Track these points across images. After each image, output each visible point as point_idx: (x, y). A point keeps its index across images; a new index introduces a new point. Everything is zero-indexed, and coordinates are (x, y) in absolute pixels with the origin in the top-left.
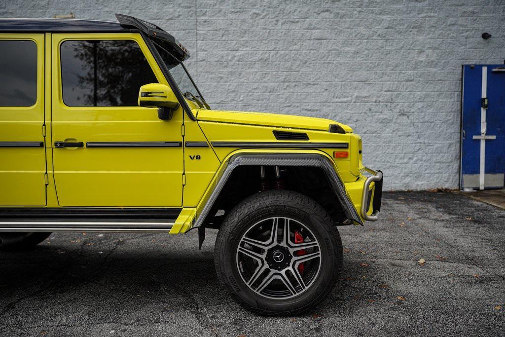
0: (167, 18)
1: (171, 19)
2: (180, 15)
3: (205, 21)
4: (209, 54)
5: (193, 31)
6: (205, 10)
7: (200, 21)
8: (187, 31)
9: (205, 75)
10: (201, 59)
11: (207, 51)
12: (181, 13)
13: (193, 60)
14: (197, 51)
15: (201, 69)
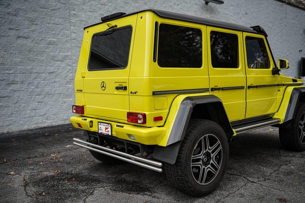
0: (51, 9)
1: (54, 10)
2: (60, 8)
3: (75, 14)
4: (78, 36)
5: (68, 20)
6: (75, 7)
7: (71, 13)
8: (65, 19)
9: (76, 49)
10: (73, 38)
11: (76, 33)
12: (60, 7)
13: (69, 39)
14: (71, 33)
15: (73, 45)
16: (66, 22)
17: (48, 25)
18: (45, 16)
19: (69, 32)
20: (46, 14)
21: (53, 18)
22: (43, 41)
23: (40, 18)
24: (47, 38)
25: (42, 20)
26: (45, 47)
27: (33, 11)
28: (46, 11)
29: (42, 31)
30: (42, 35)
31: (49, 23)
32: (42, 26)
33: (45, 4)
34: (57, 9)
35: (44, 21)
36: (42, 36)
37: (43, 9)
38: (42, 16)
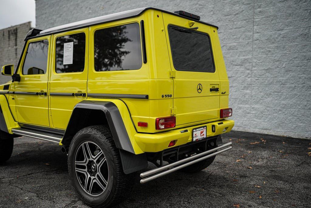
16: (249, 23)
17: (230, 30)
18: (228, 23)
19: (251, 33)
20: (229, 21)
21: (235, 23)
22: (225, 47)
23: (224, 25)
24: (228, 44)
25: (225, 27)
26: (226, 53)
27: (219, 21)
28: (229, 18)
29: (225, 38)
30: (224, 41)
31: (231, 29)
32: (225, 33)
33: (229, 11)
34: (241, 12)
35: (227, 28)
36: (223, 43)
37: (227, 17)
38: (226, 24)
